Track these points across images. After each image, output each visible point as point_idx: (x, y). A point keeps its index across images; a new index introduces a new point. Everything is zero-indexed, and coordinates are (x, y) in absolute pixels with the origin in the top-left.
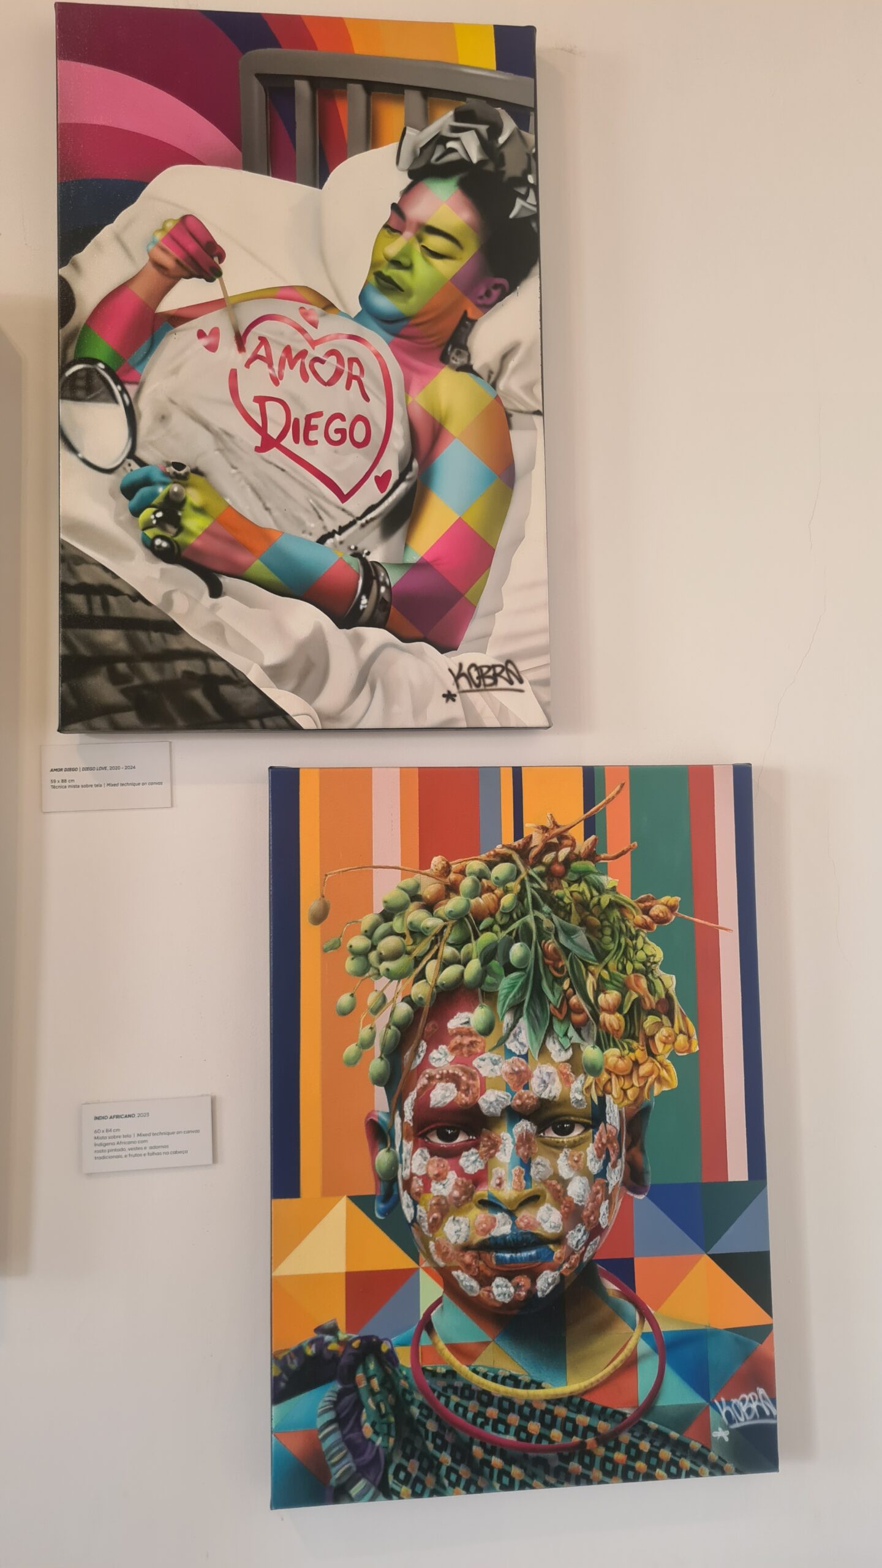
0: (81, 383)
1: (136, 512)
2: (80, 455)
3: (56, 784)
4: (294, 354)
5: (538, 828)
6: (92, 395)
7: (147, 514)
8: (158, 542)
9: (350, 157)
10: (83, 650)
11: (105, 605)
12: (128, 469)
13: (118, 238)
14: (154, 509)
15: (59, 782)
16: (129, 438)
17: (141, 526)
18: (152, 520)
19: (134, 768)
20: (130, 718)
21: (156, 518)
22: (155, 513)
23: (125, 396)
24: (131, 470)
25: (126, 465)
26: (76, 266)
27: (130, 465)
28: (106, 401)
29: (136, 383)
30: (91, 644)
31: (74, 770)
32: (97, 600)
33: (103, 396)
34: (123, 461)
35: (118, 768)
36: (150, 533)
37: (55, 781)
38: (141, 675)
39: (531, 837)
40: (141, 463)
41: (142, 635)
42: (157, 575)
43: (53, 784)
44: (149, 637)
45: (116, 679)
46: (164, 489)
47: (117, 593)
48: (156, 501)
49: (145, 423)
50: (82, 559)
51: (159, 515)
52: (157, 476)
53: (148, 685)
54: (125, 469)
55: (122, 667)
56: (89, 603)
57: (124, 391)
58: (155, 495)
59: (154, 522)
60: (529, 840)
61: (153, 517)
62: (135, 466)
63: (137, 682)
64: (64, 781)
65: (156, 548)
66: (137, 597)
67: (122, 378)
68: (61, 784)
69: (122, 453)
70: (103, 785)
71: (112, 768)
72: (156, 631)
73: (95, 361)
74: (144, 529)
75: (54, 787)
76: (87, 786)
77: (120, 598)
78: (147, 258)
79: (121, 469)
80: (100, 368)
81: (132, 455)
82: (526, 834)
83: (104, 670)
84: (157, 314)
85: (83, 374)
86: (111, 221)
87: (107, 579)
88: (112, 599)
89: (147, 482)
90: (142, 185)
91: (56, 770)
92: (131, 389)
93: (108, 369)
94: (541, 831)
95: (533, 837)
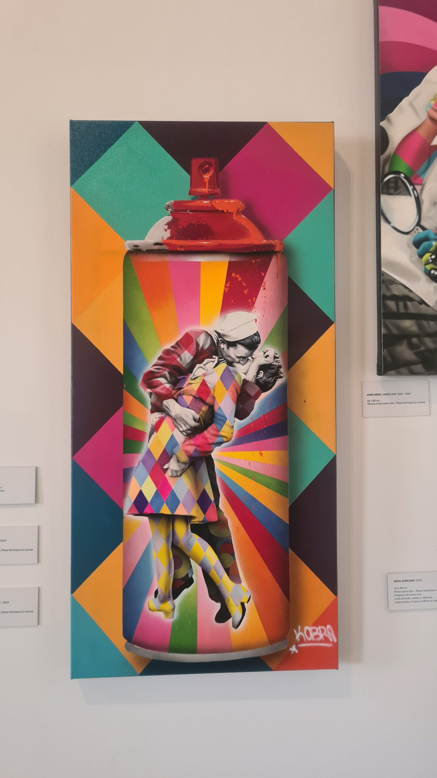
0: (392, 185)
1: (421, 256)
2: (392, 225)
3: (370, 402)
6: (398, 192)
7: (427, 256)
8: (433, 272)
10: (395, 331)
11: (406, 307)
12: (417, 232)
13: (411, 104)
14: (430, 254)
15: (371, 401)
17: (424, 263)
18: (429, 260)
19: (410, 394)
20: (419, 368)
21: (431, 259)
22: (431, 256)
23: (415, 192)
24: (418, 233)
25: (415, 230)
26: (389, 120)
27: (417, 230)
28: (405, 195)
29: (421, 184)
30: (398, 328)
31: (380, 395)
32: (401, 304)
33: (404, 192)
34: (414, 228)
35: (402, 394)
36: (429, 267)
37: (369, 401)
38: (424, 344)
40: (424, 229)
41: (425, 323)
42: (432, 290)
43: (369, 402)
44: (429, 324)
45: (412, 347)
46: (436, 242)
47: (411, 300)
48: (431, 250)
49: (425, 207)
50: (393, 282)
51: (433, 257)
52: (432, 236)
53: (428, 350)
54: (415, 232)
55: (415, 340)
56: (397, 305)
57: (414, 189)
58: (431, 246)
59: (431, 261)
61: (430, 258)
62: (420, 230)
63: (422, 348)
64: (374, 401)
65: (431, 275)
66: (422, 302)
67: (414, 182)
68: (372, 402)
69: (414, 223)
70: (394, 403)
71: (399, 394)
72: (432, 320)
73: (399, 173)
74: (425, 265)
75: (369, 404)
76: (386, 403)
77: (413, 302)
78: (427, 115)
79: (413, 232)
80: (402, 176)
81: (419, 224)
83: (405, 342)
84: (431, 146)
85: (393, 180)
86: (407, 95)
87: (406, 292)
88: (409, 303)
89: (427, 239)
90: (424, 75)
91: (370, 395)
92: (418, 188)
93: (406, 177)
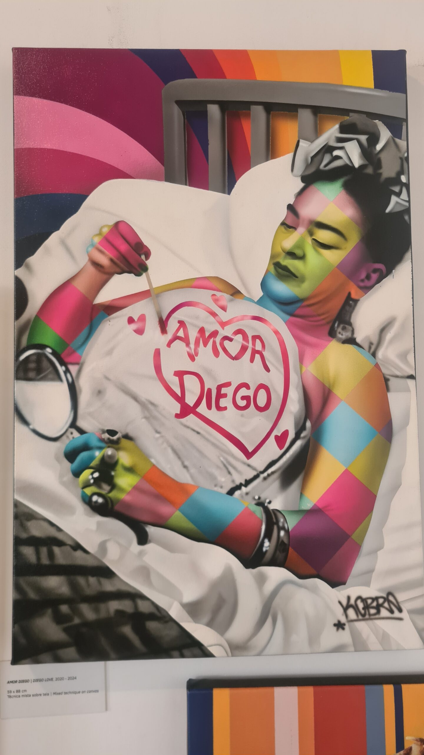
0: (32, 365)
1: (77, 474)
2: (31, 427)
3: (12, 694)
4: (207, 334)
5: (417, 740)
6: (42, 375)
7: (86, 475)
8: (95, 498)
9: (254, 166)
10: (32, 595)
11: (51, 555)
12: (71, 437)
13: (63, 242)
14: (92, 470)
15: (14, 692)
16: (71, 411)
17: (81, 485)
18: (89, 480)
19: (76, 678)
20: (72, 651)
21: (93, 478)
22: (92, 474)
23: (68, 375)
24: (73, 438)
25: (68, 434)
26: (28, 267)
27: (72, 433)
28: (52, 380)
29: (77, 364)
30: (39, 590)
31: (27, 681)
32: (44, 550)
33: (50, 376)
34: (67, 431)
35: (62, 679)
36: (89, 491)
37: (11, 692)
38: (80, 614)
39: (410, 749)
40: (82, 432)
41: (81, 580)
42: (94, 527)
43: (9, 694)
44: (87, 581)
45: (59, 619)
46: (100, 453)
47: (60, 543)
48: (94, 463)
49: (84, 398)
50: (31, 516)
51: (96, 475)
52: (94, 442)
53: (86, 624)
54: (68, 437)
55: (64, 608)
56: (38, 553)
57: (67, 371)
58: (92, 458)
59: (92, 481)
60: (408, 751)
61: (90, 477)
62: (76, 434)
63: (77, 621)
64: (18, 691)
65: (93, 504)
66: (77, 547)
67: (66, 360)
68: (16, 694)
69: (66, 423)
70: (50, 694)
71: (57, 679)
72: (93, 576)
73: (43, 347)
74: (84, 487)
75: (10, 697)
76: (37, 695)
77: (64, 548)
78: (87, 259)
79: (64, 437)
80: (48, 352)
81: (73, 425)
82: (406, 746)
83: (49, 611)
84: (95, 305)
85: (34, 358)
86: (57, 228)
87: (53, 532)
88: (56, 550)
89: (86, 447)
90: (83, 198)
91: (12, 682)
92: (73, 369)
93: (54, 353)
94: (419, 743)
95: (413, 749)
